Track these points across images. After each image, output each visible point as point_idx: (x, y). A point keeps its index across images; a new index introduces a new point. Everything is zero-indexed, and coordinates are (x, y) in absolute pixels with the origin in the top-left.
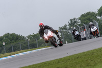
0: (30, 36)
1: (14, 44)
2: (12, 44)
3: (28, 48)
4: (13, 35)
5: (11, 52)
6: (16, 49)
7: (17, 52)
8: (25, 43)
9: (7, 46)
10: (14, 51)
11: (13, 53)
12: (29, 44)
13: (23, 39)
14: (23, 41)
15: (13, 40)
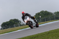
0: (56, 12)
1: (46, 17)
2: (45, 17)
3: (54, 20)
4: (46, 12)
5: (45, 21)
6: (47, 20)
7: (48, 22)
8: (52, 17)
9: (42, 18)
10: (46, 21)
11: (46, 22)
12: (55, 17)
13: (51, 14)
14: (51, 15)
15: (46, 14)
